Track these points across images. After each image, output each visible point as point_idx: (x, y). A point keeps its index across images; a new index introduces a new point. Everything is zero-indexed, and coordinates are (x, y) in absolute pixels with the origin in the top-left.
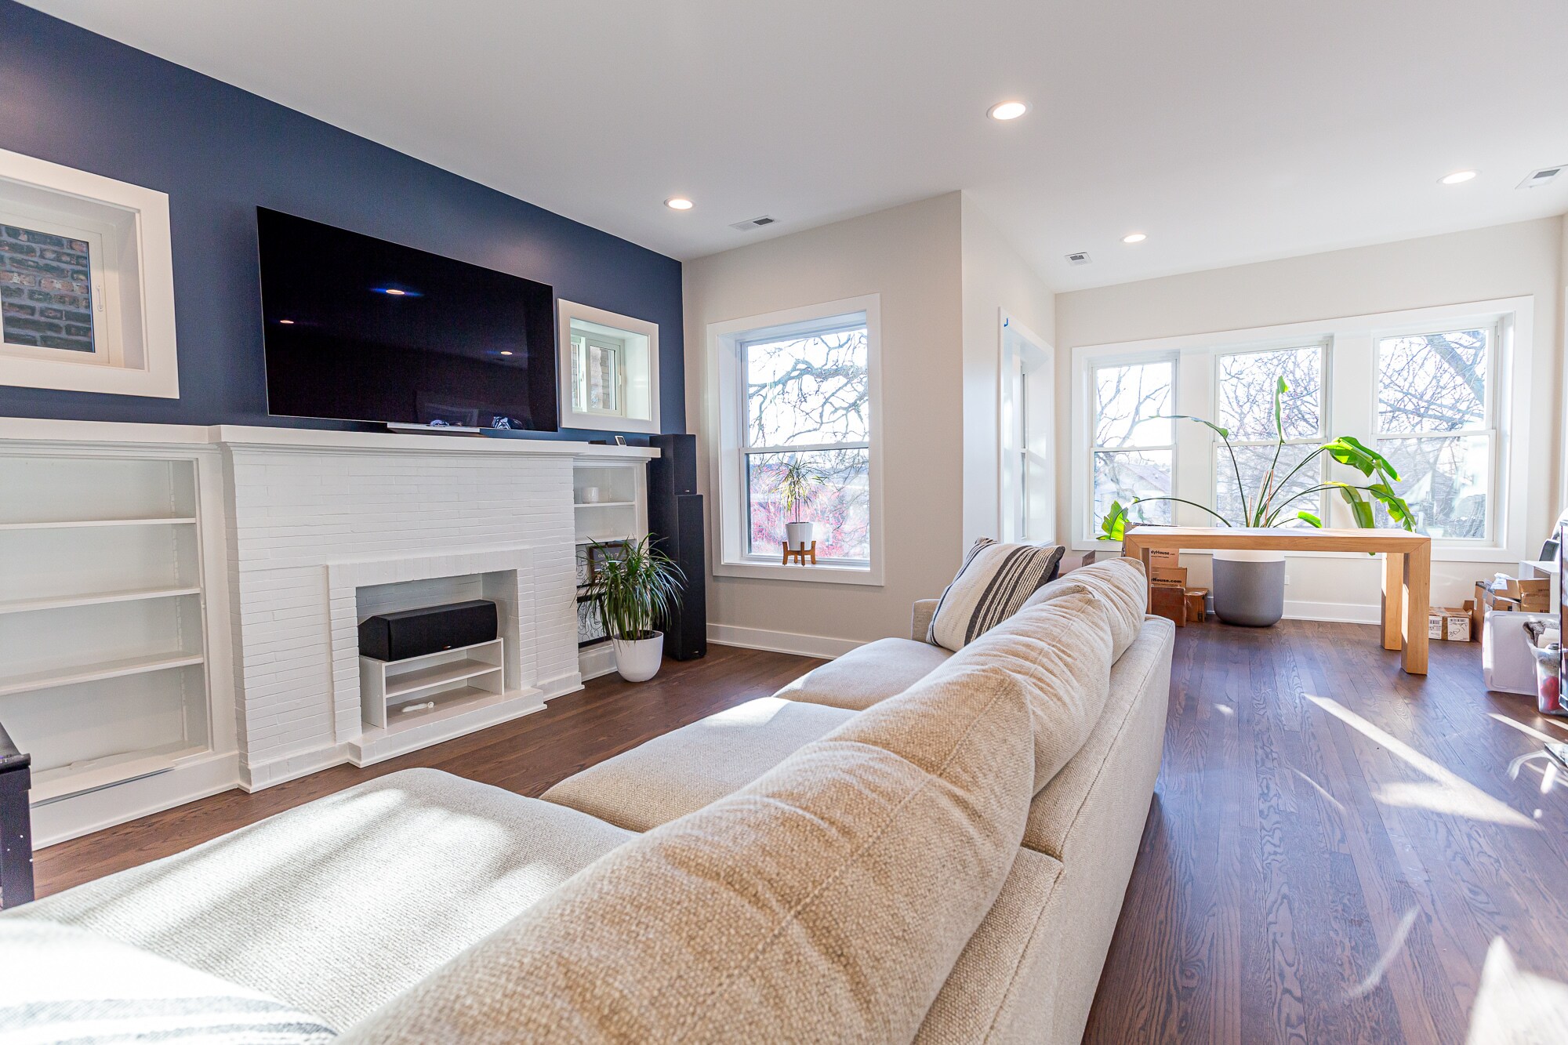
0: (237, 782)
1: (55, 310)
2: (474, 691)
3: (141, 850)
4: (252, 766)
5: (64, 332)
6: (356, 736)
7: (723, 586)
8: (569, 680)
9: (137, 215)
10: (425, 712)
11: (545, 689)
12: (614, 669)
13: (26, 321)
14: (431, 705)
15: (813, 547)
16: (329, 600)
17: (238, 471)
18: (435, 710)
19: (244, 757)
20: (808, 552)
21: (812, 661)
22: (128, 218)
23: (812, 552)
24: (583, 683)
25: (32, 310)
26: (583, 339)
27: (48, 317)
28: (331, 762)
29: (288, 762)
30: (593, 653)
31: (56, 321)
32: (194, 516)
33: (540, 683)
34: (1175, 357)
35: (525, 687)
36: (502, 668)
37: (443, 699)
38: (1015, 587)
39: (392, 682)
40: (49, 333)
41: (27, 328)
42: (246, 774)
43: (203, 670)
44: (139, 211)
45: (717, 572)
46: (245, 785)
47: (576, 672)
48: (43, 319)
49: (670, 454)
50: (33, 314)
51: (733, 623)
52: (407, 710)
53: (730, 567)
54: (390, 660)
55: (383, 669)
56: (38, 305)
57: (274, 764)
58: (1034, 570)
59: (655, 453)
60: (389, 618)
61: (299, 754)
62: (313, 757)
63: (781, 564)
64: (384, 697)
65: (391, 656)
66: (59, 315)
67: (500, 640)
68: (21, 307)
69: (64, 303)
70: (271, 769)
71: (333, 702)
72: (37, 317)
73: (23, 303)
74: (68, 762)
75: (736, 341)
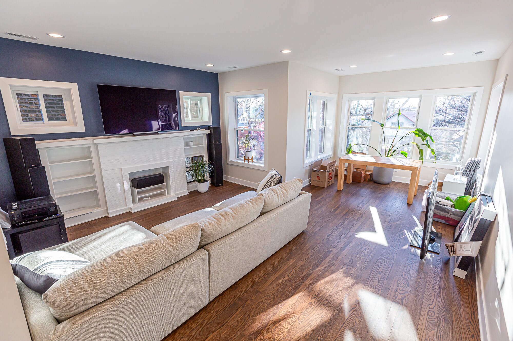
0: (106, 215)
1: (58, 99)
2: (161, 194)
3: (87, 229)
4: (109, 212)
5: (61, 104)
6: (131, 206)
7: (230, 166)
8: (184, 192)
9: (71, 90)
10: (148, 200)
11: (177, 195)
12: (196, 189)
13: (52, 103)
14: (149, 198)
15: (252, 158)
16: (122, 176)
17: (99, 149)
18: (151, 199)
19: (107, 210)
20: (250, 159)
21: (250, 188)
22: (69, 90)
23: (252, 159)
24: (188, 193)
25: (53, 100)
26: (189, 99)
27: (57, 101)
28: (126, 211)
29: (117, 211)
30: (192, 185)
31: (59, 102)
32: (91, 159)
33: (176, 193)
34: (374, 99)
35: (172, 194)
36: (166, 190)
37: (152, 197)
38: (270, 185)
39: (139, 193)
40: (58, 105)
41: (53, 105)
42: (108, 213)
43: (97, 191)
44: (71, 89)
45: (228, 163)
46: (108, 216)
47: (187, 190)
48: (56, 102)
49: (212, 132)
50: (53, 101)
51: (232, 176)
52: (144, 199)
53: (231, 161)
54: (138, 189)
55: (136, 190)
56: (54, 98)
57: (114, 211)
58: (274, 181)
59: (209, 132)
60: (137, 179)
61: (119, 209)
62: (122, 210)
63: (243, 162)
64: (137, 197)
65: (138, 188)
66: (59, 100)
67: (165, 183)
68: (51, 99)
69: (59, 97)
70: (113, 213)
71: (125, 199)
72: (54, 102)
73: (51, 98)
74: (73, 209)
75: (234, 97)
